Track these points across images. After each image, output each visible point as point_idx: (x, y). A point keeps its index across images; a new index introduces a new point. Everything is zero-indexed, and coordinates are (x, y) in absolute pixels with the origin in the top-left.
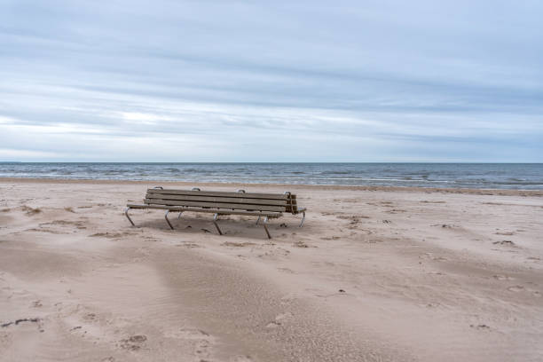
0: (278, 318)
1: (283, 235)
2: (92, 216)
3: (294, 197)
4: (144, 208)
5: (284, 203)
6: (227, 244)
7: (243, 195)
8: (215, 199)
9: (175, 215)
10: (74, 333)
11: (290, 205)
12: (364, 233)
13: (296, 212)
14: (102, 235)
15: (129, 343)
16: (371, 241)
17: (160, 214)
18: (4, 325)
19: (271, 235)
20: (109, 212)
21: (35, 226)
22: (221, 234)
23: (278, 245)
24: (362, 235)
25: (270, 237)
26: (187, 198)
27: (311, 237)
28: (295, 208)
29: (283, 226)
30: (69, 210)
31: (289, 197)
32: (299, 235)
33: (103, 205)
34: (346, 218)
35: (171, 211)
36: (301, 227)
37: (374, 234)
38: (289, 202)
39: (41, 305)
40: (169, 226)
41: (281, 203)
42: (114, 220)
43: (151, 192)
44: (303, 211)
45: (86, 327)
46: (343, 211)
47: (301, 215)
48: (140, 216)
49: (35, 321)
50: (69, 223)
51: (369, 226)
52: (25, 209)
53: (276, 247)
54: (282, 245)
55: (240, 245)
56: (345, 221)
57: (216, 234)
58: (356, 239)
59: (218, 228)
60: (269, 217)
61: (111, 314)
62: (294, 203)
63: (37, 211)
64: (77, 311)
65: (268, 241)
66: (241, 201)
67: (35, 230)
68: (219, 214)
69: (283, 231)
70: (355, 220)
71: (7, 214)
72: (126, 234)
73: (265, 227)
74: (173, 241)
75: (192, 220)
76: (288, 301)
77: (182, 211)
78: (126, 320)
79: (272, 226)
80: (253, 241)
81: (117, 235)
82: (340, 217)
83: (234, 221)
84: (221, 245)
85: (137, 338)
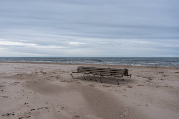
0: (124, 113)
1: (123, 83)
2: (61, 75)
3: (127, 70)
4: (76, 73)
5: (124, 72)
6: (104, 86)
7: (109, 69)
8: (99, 71)
9: (86, 75)
10: (58, 113)
11: (126, 73)
12: (153, 84)
13: (128, 75)
14: (64, 81)
15: (75, 118)
16: (157, 87)
17: (82, 75)
18: (38, 109)
19: (119, 83)
20: (66, 74)
21: (44, 77)
22: (102, 82)
23: (122, 87)
24: (153, 85)
25: (118, 84)
26: (90, 70)
27: (133, 84)
28: (127, 74)
29: (123, 80)
30: (54, 73)
31: (125, 70)
32: (129, 84)
33: (64, 71)
34: (146, 78)
35: (85, 74)
36: (129, 81)
37: (157, 84)
38: (125, 72)
39: (48, 103)
40: (85, 79)
41: (122, 72)
42: (67, 76)
43: (79, 68)
44: (130, 75)
45: (61, 111)
46: (145, 75)
47: (130, 76)
48: (76, 75)
49: (47, 108)
50: (54, 77)
51: (155, 81)
52: (42, 72)
54: (123, 87)
55: (107, 86)
56: (146, 79)
57: (100, 82)
58: (151, 86)
59: (101, 80)
60: (118, 77)
61: (69, 108)
62: (127, 72)
63: (45, 73)
64: (58, 106)
65: (118, 85)
66: (108, 71)
67: (45, 79)
68: (101, 76)
70: (150, 79)
71: (37, 74)
72: (72, 81)
73: (117, 80)
74: (86, 84)
75: (92, 77)
76: (127, 107)
77: (89, 74)
78: (73, 110)
79: (119, 80)
80: (113, 85)
81: (69, 81)
82: (144, 78)
83: (106, 78)
84: (102, 86)
85: (77, 116)
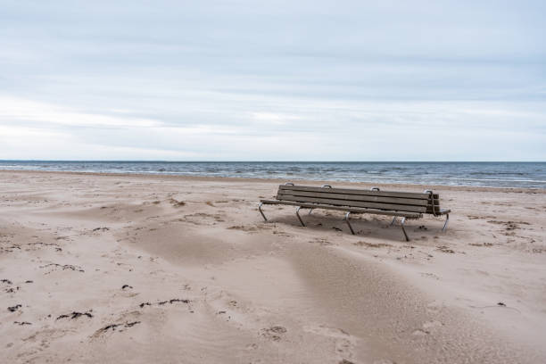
0: (425, 326)
1: (423, 238)
2: (230, 211)
3: (436, 196)
4: (275, 203)
5: (425, 203)
6: (361, 243)
7: (378, 194)
8: (347, 197)
9: (304, 212)
10: (219, 316)
11: (432, 204)
12: (525, 241)
13: (438, 214)
14: (238, 228)
15: (270, 332)
16: (535, 251)
17: (290, 210)
18: (161, 303)
19: (409, 237)
20: (244, 207)
21: (181, 216)
22: (353, 233)
23: (418, 248)
24: (522, 244)
25: (407, 240)
26: (318, 195)
27: (455, 241)
28: (437, 209)
29: (422, 228)
30: (209, 203)
31: (430, 196)
32: (443, 240)
33: (237, 201)
34: (499, 223)
35: (302, 207)
36: (444, 231)
37: (538, 243)
38: (430, 202)
39: (189, 288)
40: (300, 223)
41: (421, 202)
42: (248, 215)
43: (282, 189)
44: (447, 213)
45: (229, 312)
46: (495, 215)
47: (444, 217)
48: (271, 212)
49: (186, 301)
50: (209, 216)
51: (532, 233)
52: (172, 201)
53: (415, 251)
54: (421, 249)
55: (375, 246)
56: (498, 227)
57: (349, 233)
58: (515, 247)
59: (350, 227)
60: (407, 217)
61: (250, 303)
62: (437, 203)
63: (182, 204)
64: (221, 296)
65: (406, 244)
66: (376, 199)
67: (180, 220)
68: (352, 212)
69: (424, 234)
70: (511, 226)
71: (158, 206)
72: (260, 228)
73: (403, 228)
74: (305, 237)
75: (322, 218)
76: (435, 309)
77: (313, 208)
78: (266, 310)
79: (410, 227)
80: (389, 242)
81: (252, 229)
82: (491, 222)
83: (366, 221)
84: (355, 244)
85: (278, 328)
